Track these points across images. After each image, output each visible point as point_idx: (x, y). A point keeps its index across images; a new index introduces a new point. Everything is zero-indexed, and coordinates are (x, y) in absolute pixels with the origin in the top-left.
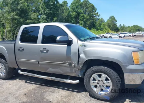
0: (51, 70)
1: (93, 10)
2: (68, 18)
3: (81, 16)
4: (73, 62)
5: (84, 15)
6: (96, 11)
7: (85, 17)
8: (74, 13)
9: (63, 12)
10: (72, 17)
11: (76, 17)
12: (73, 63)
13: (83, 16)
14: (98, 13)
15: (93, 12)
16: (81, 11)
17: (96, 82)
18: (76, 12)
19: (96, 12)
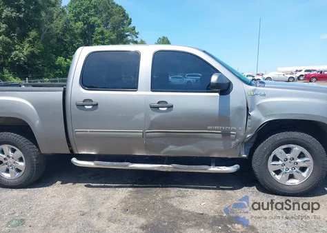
0: (173, 149)
1: (122, 21)
2: (64, 35)
3: (96, 33)
4: (235, 128)
5: (105, 31)
6: (130, 23)
7: (107, 35)
8: (80, 24)
9: (51, 20)
10: (75, 34)
11: (85, 33)
12: (233, 130)
13: (102, 33)
14: (134, 29)
15: (124, 24)
16: (96, 21)
17: (280, 162)
18: (85, 21)
19: (131, 26)
